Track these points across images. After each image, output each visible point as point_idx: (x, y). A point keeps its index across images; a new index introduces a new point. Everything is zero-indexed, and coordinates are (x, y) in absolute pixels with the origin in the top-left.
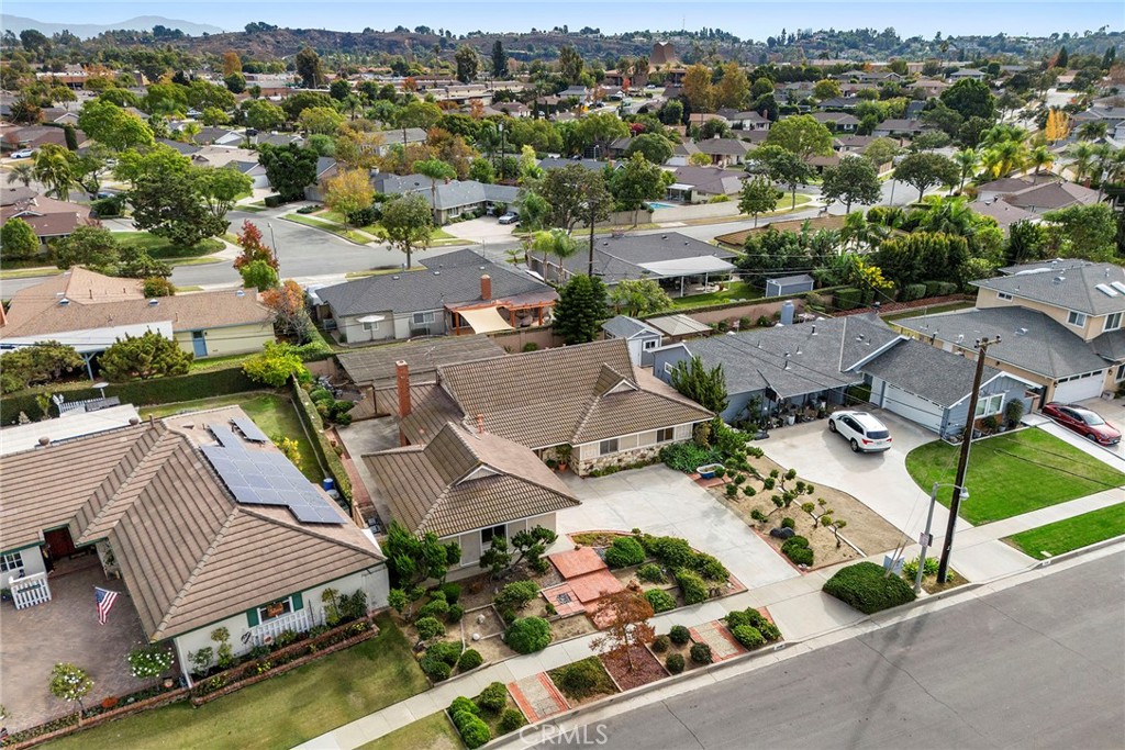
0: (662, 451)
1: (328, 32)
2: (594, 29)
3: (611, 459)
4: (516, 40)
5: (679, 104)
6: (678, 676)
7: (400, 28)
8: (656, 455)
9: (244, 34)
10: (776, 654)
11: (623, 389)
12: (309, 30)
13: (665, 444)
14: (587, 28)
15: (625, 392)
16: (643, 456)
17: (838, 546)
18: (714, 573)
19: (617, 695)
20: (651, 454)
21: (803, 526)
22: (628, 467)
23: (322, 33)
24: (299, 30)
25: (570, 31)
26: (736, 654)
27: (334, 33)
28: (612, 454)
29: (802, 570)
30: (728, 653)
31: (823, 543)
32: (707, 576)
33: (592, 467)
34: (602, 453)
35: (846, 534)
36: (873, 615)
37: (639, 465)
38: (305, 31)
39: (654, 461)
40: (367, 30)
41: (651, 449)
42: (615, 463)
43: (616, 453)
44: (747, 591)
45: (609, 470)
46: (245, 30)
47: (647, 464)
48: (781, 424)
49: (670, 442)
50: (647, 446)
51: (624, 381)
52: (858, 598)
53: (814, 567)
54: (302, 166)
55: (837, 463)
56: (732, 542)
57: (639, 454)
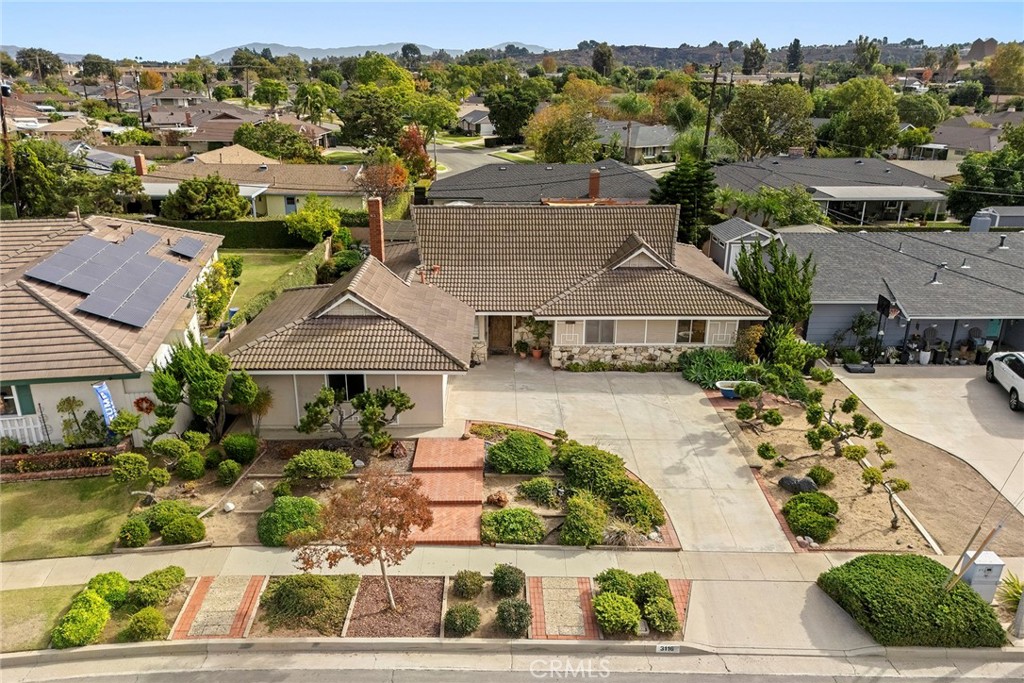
0: (683, 355)
1: (648, 48)
2: (917, 40)
3: (602, 352)
4: (828, 51)
5: (979, 85)
6: (453, 641)
7: (714, 43)
8: (674, 360)
9: (575, 51)
10: (653, 660)
11: (645, 264)
12: (631, 47)
13: (688, 347)
14: (909, 40)
15: (647, 269)
16: (652, 358)
17: (894, 527)
18: (633, 510)
19: (334, 639)
20: (666, 357)
21: (845, 485)
22: (626, 368)
23: (643, 49)
24: (623, 47)
25: (889, 42)
26: (576, 637)
27: (652, 49)
28: (603, 345)
29: (801, 545)
30: (566, 631)
31: (866, 516)
32: (621, 512)
33: (571, 358)
34: (587, 341)
35: (923, 514)
36: (891, 650)
37: (642, 369)
38: (628, 48)
39: (668, 367)
40: (684, 45)
41: (667, 350)
42: (607, 359)
43: (610, 345)
44: (677, 550)
45: (596, 367)
46: (577, 48)
47: (655, 369)
48: (903, 360)
49: (698, 345)
50: (661, 345)
51: (643, 250)
52: (867, 608)
53: (826, 547)
54: (520, 108)
55: (972, 419)
56: (705, 482)
57: (645, 354)
